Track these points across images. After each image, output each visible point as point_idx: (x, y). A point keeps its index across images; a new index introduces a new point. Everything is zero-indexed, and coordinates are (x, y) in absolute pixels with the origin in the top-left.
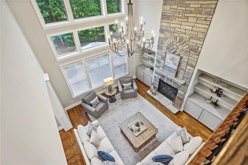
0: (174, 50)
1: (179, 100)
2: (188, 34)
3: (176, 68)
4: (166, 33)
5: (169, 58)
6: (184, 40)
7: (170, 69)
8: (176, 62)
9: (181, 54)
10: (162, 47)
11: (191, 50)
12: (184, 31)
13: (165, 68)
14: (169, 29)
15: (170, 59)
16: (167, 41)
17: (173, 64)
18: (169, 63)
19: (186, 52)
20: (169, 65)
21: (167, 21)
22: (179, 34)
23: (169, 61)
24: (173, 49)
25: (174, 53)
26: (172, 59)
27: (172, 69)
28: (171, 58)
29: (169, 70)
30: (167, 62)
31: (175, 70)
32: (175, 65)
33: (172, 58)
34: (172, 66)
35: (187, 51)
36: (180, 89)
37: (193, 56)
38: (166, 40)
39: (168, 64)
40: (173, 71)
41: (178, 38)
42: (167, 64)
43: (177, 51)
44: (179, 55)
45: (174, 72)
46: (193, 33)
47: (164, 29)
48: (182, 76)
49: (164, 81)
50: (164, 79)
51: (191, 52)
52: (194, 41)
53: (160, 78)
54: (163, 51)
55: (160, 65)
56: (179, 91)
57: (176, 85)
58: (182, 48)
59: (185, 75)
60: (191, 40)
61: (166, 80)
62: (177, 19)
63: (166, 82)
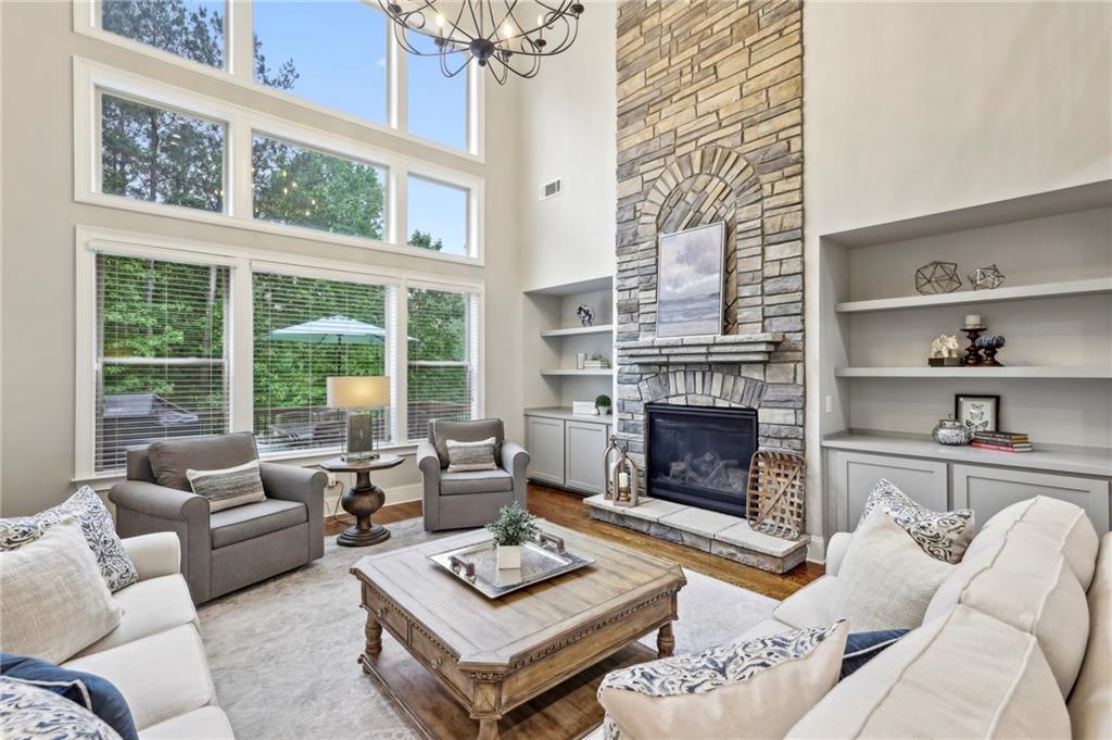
0: (691, 215)
1: (778, 475)
2: (733, 119)
3: (715, 282)
4: (643, 169)
5: (673, 258)
6: (720, 150)
7: (690, 306)
8: (708, 254)
9: (721, 211)
10: (636, 234)
11: (762, 168)
12: (712, 119)
13: (666, 312)
14: (653, 146)
15: (680, 260)
16: (652, 195)
17: (699, 271)
18: (677, 282)
19: (743, 191)
20: (680, 291)
21: (642, 124)
22: (697, 139)
23: (684, 270)
24: (685, 214)
25: (693, 224)
26: (690, 255)
27: (700, 301)
28: (683, 252)
29: (687, 314)
30: (671, 281)
31: (713, 295)
32: (709, 271)
33: (689, 248)
34: (697, 282)
35: (746, 183)
36: (769, 394)
37: (779, 187)
38: (646, 196)
39: (676, 286)
40: (707, 304)
41: (697, 156)
42: (669, 288)
43: (703, 209)
44: (714, 220)
46: (751, 102)
47: (634, 156)
48: (757, 314)
49: (673, 401)
50: (672, 391)
51: (764, 178)
52: (764, 128)
53: (648, 398)
54: (642, 246)
55: (641, 320)
56: (764, 415)
57: (741, 384)
58: (722, 185)
59: (768, 300)
60: (750, 134)
61: (682, 390)
62: (675, 98)
63: (681, 401)
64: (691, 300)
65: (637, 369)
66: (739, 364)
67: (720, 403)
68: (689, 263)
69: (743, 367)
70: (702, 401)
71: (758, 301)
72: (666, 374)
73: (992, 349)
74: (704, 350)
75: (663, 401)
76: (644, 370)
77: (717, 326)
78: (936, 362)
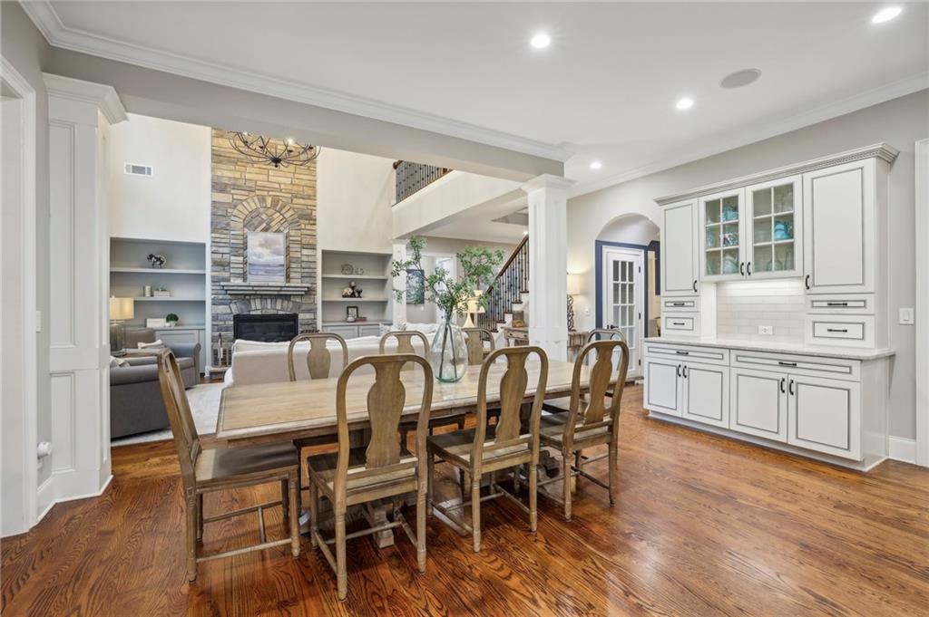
0: (264, 225)
2: (287, 191)
3: (281, 259)
4: (232, 191)
5: (257, 243)
6: (281, 202)
8: (277, 246)
9: (282, 229)
10: (228, 224)
11: (301, 217)
12: (277, 186)
14: (240, 183)
15: (261, 246)
16: (240, 207)
17: (272, 253)
18: (259, 256)
19: (292, 223)
20: (262, 261)
21: (232, 167)
22: (269, 191)
23: (259, 250)
24: (260, 224)
25: (266, 230)
26: (266, 244)
28: (263, 242)
30: (255, 255)
32: (278, 254)
33: (266, 241)
34: (271, 258)
35: (294, 221)
36: (304, 307)
37: (308, 227)
38: (235, 207)
39: (259, 258)
41: (269, 200)
42: (254, 258)
43: (272, 224)
44: (278, 231)
45: (280, 271)
46: (296, 188)
47: (226, 182)
48: (299, 275)
49: (252, 313)
50: (253, 307)
51: (302, 221)
52: (302, 201)
53: (235, 312)
54: (232, 232)
55: (232, 271)
56: (301, 316)
57: (291, 304)
58: (282, 217)
59: (303, 270)
60: (295, 201)
61: (259, 306)
62: (255, 165)
63: (259, 313)
64: (268, 266)
65: (229, 297)
66: (290, 295)
67: (280, 313)
68: (267, 248)
69: (292, 297)
70: (271, 312)
71: (299, 270)
72: (249, 301)
73: (359, 292)
74: (278, 289)
75: (246, 313)
76: (234, 297)
77: (283, 279)
78: (344, 296)
